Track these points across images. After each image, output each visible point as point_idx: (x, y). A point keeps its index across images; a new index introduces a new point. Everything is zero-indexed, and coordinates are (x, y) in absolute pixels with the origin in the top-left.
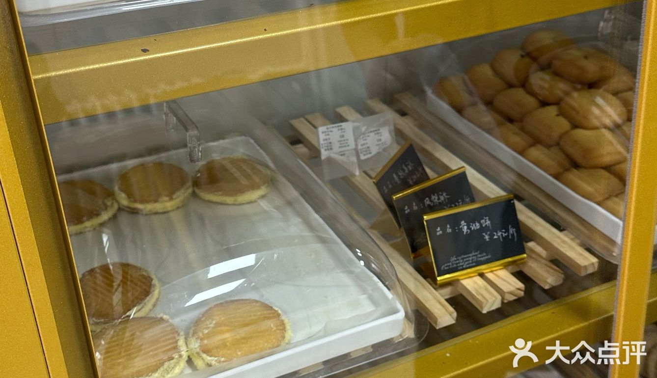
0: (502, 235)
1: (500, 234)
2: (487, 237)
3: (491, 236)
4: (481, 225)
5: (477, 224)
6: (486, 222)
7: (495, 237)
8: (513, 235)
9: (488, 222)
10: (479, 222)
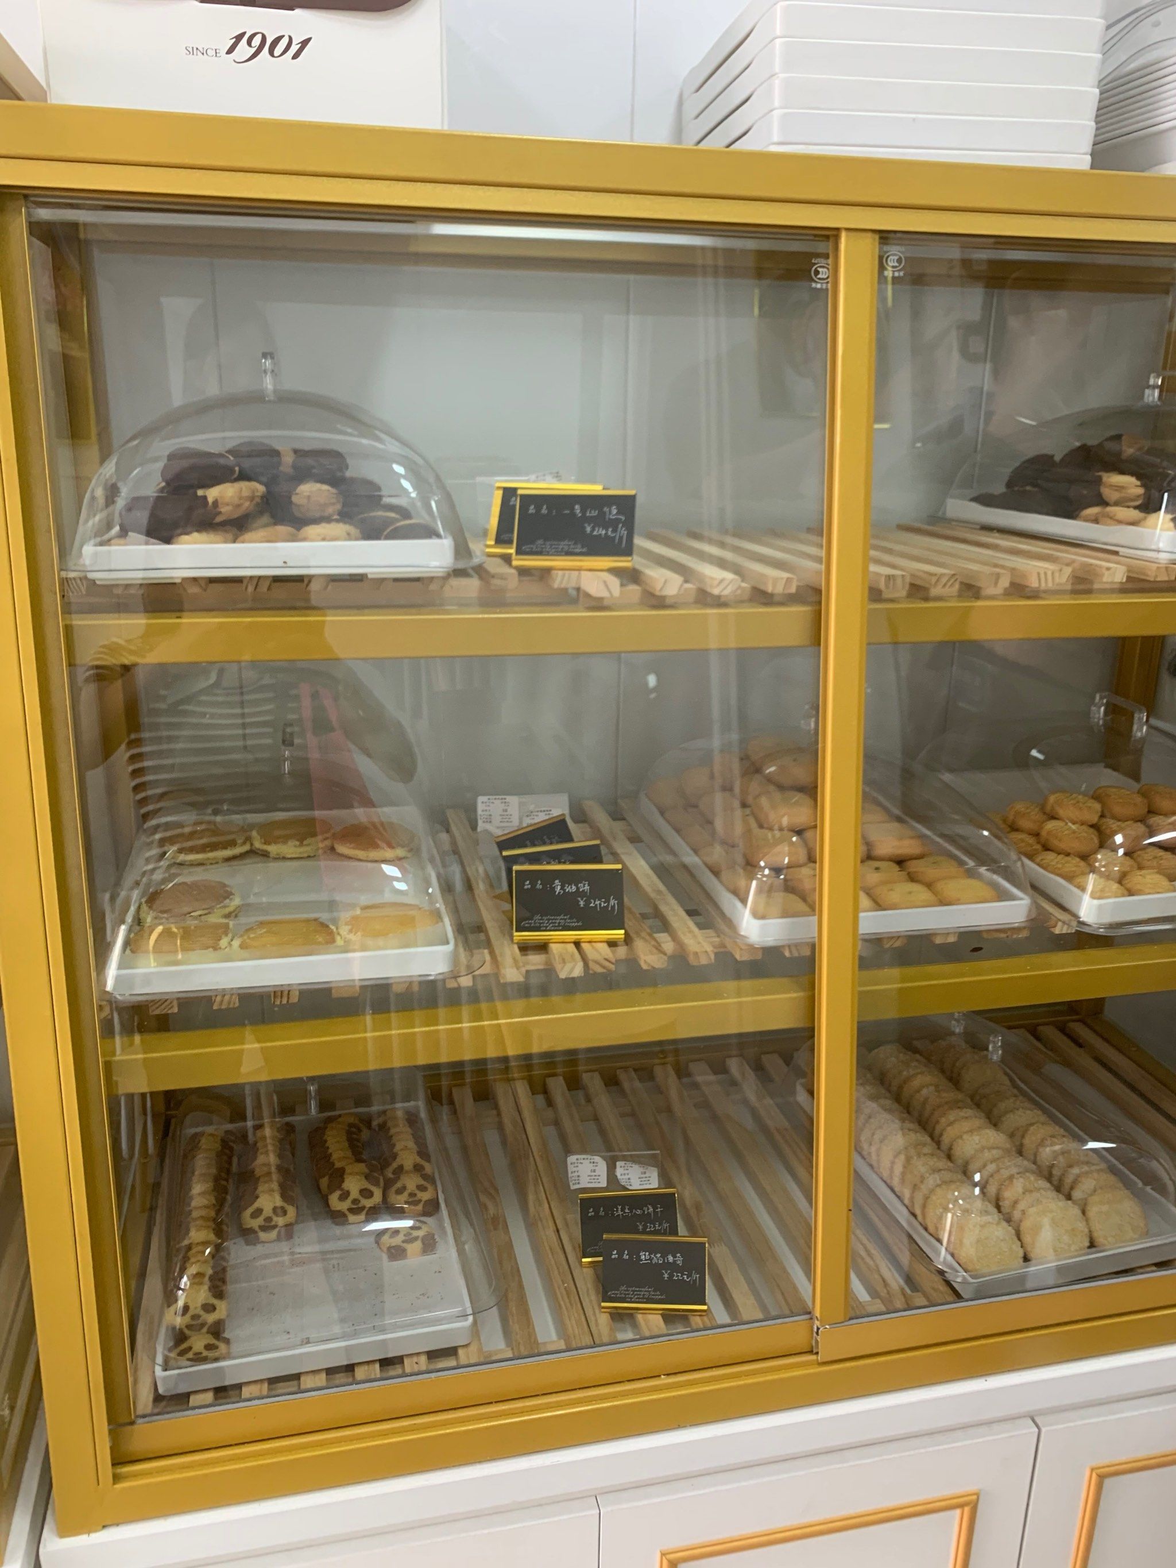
0: (600, 904)
1: (598, 902)
2: (582, 903)
3: (588, 902)
4: (578, 888)
5: (574, 887)
6: (585, 887)
7: (592, 905)
8: (613, 907)
9: (587, 888)
10: (576, 885)
